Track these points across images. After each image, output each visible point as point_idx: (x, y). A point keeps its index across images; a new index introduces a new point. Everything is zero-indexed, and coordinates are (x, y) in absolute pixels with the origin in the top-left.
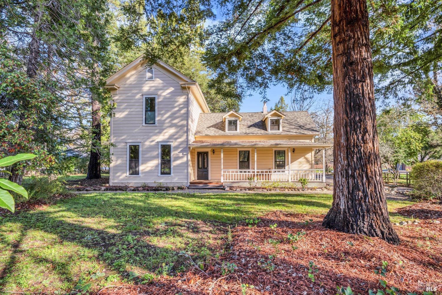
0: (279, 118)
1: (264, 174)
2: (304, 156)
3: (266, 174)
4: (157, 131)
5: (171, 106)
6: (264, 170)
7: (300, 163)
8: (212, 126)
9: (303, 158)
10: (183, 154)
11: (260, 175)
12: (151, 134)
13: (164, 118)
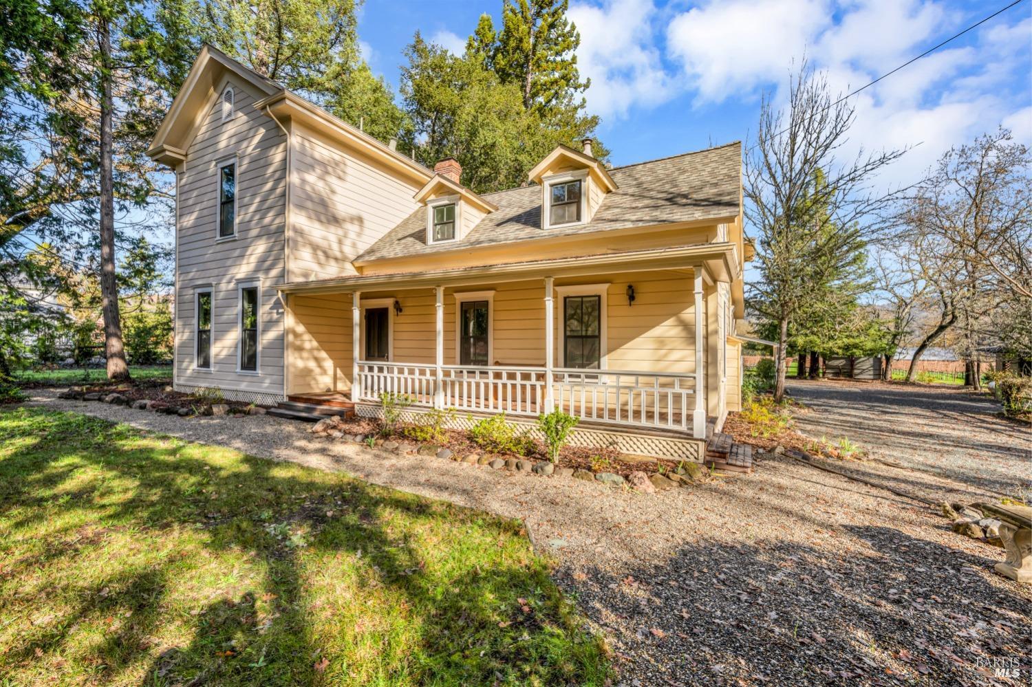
0: (578, 174)
1: (519, 381)
2: (675, 314)
3: (524, 387)
4: (237, 253)
5: (259, 181)
6: (519, 371)
7: (661, 342)
8: (411, 236)
9: (671, 321)
10: (278, 313)
11: (453, 383)
12: (229, 262)
13: (248, 217)
